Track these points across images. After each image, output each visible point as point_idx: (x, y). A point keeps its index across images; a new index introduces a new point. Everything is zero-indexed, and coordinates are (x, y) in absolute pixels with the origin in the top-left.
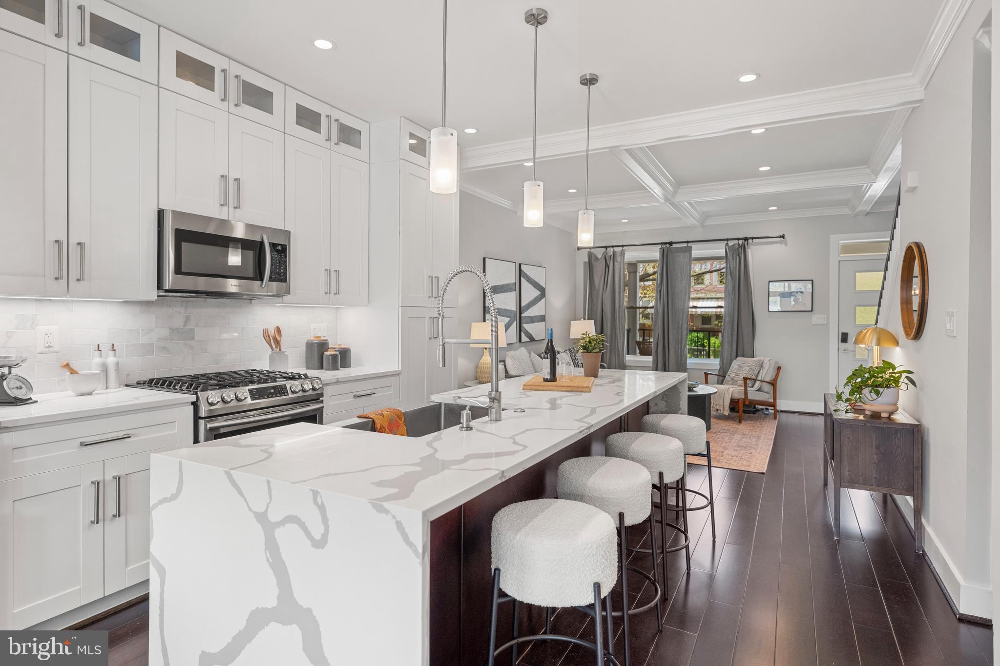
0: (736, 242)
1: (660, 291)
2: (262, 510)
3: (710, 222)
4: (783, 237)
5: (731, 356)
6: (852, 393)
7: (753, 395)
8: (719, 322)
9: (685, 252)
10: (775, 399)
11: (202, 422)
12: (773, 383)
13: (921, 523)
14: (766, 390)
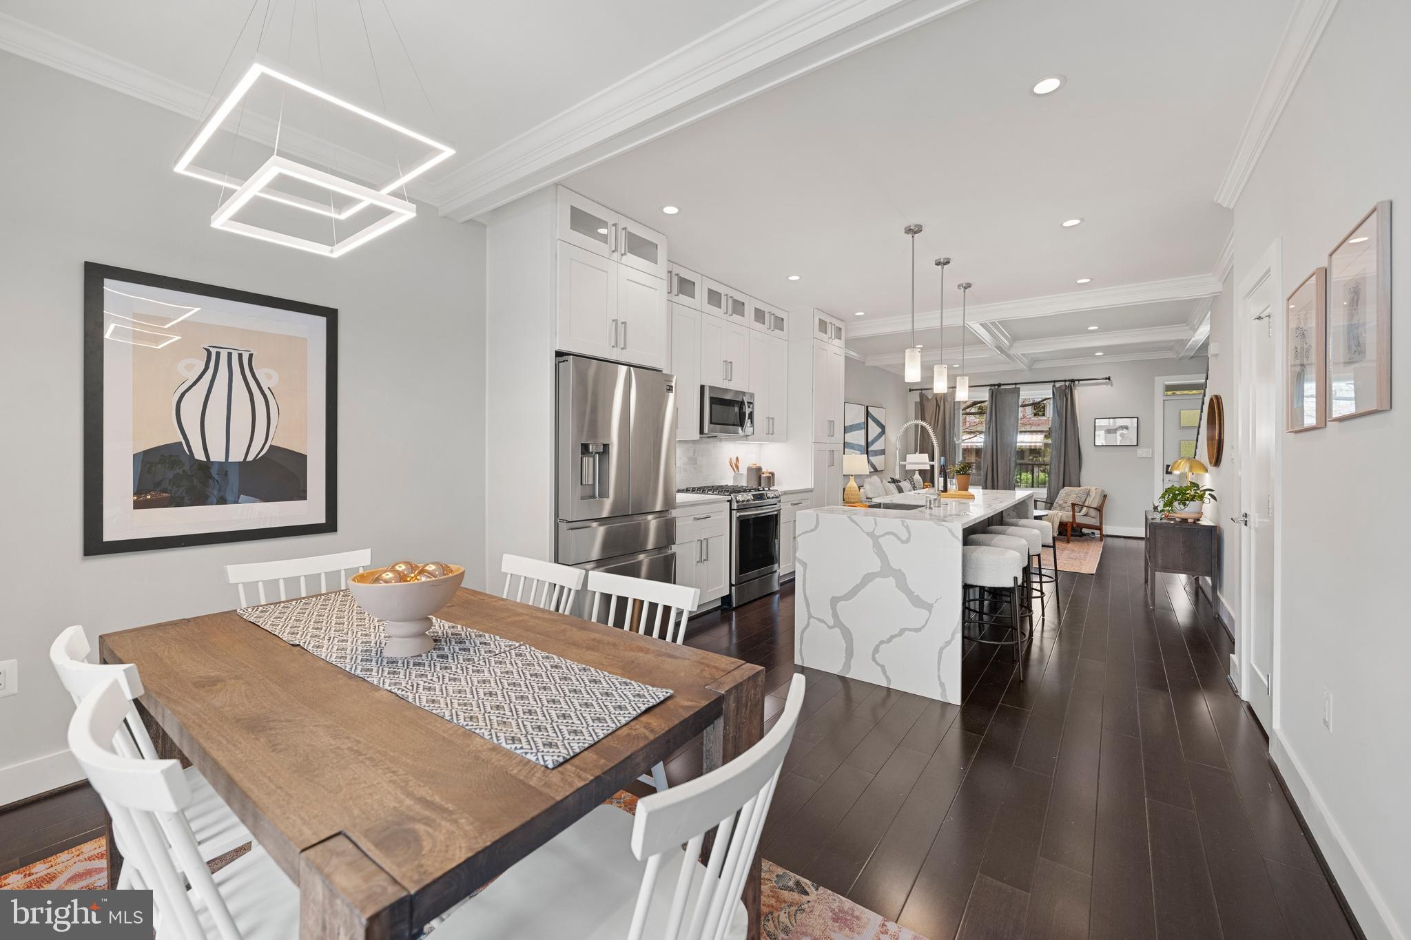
0: (1063, 383)
1: (989, 428)
2: (871, 530)
3: (1037, 366)
4: (1109, 379)
5: (1058, 484)
6: (1165, 505)
7: (1080, 519)
8: (1034, 457)
9: (1013, 393)
10: (1101, 523)
11: (734, 512)
12: (1099, 509)
13: (1217, 596)
14: (1093, 515)
